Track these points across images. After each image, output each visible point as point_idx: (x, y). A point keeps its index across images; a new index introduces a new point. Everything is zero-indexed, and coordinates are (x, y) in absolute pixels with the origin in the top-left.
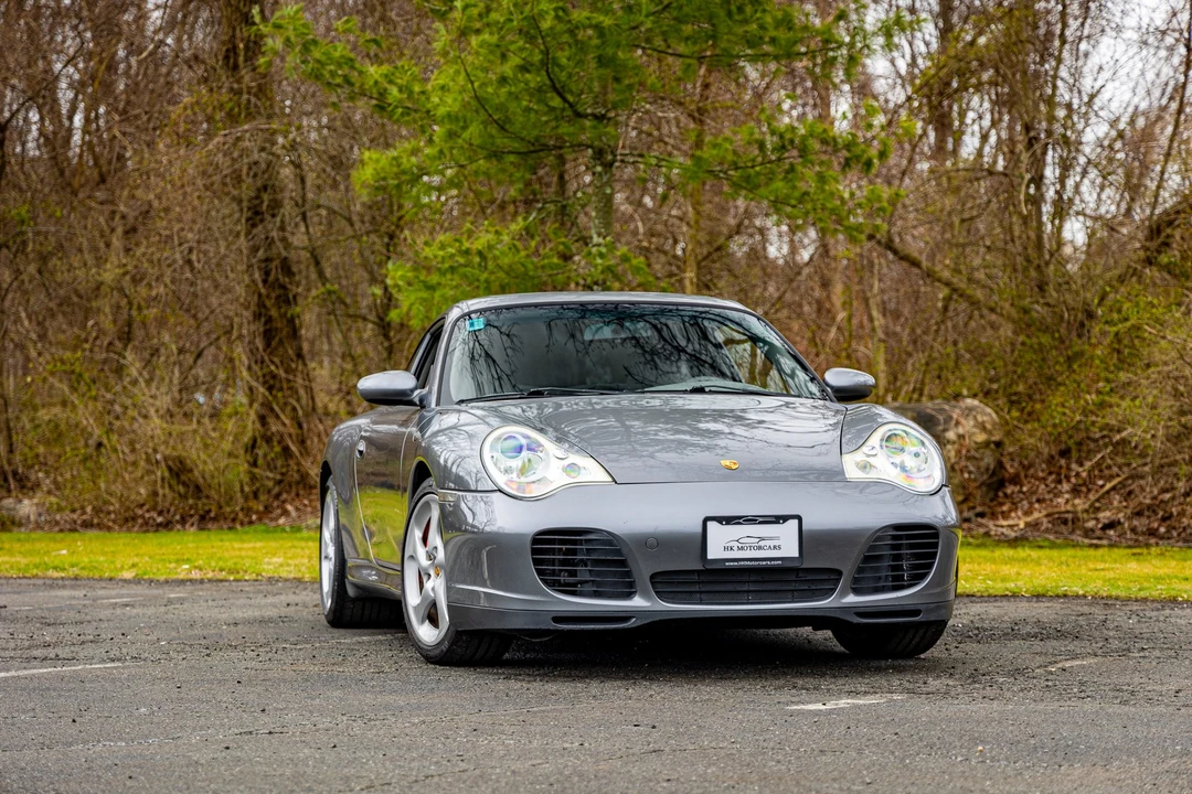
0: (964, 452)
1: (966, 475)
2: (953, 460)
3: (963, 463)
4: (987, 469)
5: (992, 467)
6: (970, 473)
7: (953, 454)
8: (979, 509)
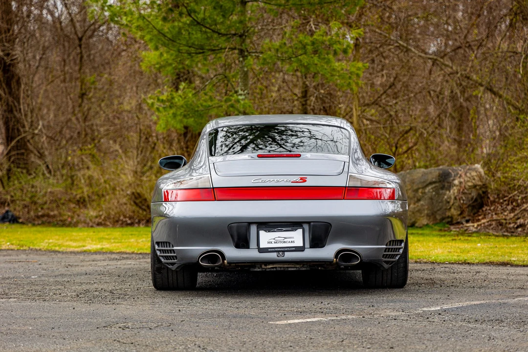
0: (461, 190)
1: (462, 202)
2: (456, 194)
3: (460, 196)
4: (472, 199)
5: (475, 197)
6: (463, 200)
7: (456, 191)
8: (467, 218)
